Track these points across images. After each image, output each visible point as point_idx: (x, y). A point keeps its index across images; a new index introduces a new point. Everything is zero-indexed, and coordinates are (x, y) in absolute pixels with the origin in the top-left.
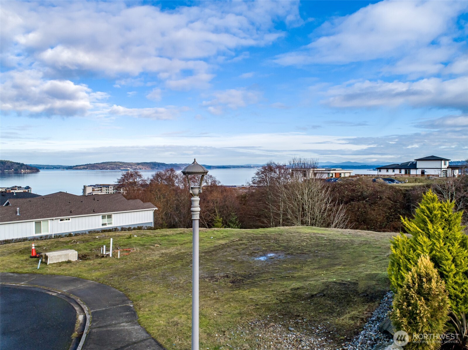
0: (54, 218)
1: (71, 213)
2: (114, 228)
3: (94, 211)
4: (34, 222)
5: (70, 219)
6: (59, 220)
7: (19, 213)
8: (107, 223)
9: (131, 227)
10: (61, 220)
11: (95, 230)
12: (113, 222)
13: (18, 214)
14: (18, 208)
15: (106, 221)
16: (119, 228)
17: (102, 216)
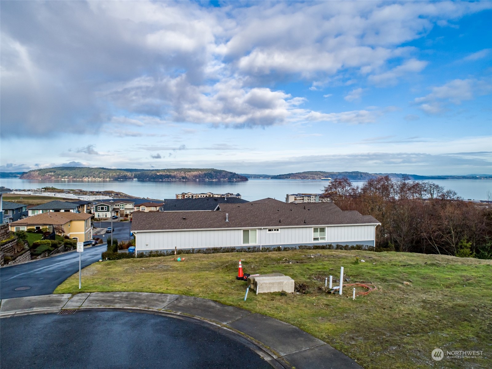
0: (262, 228)
1: (280, 223)
2: (327, 244)
3: (305, 222)
4: (242, 231)
5: (279, 230)
6: (268, 230)
7: (228, 219)
8: (319, 237)
9: (348, 244)
10: (270, 230)
11: (306, 245)
12: (326, 237)
13: (227, 221)
14: (227, 214)
15: (319, 236)
16: (335, 246)
17: (314, 229)
